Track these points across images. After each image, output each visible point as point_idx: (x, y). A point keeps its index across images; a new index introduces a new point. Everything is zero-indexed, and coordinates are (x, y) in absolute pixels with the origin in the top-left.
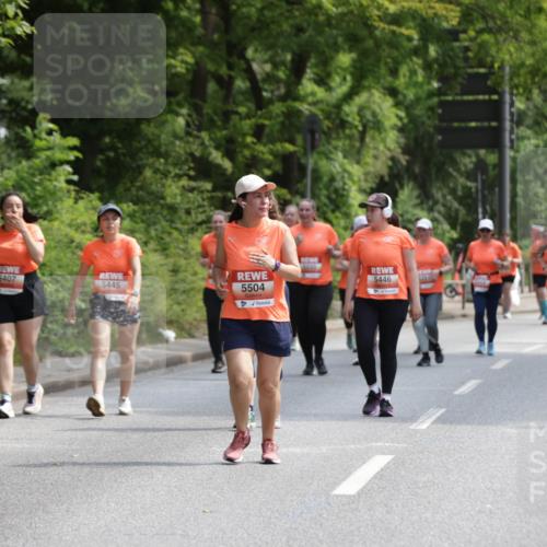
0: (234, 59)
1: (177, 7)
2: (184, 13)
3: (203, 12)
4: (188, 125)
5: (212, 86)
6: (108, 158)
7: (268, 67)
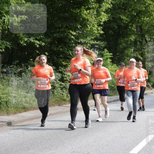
0: (143, 38)
1: (131, 28)
2: (133, 29)
3: (137, 29)
4: (134, 50)
5: (138, 43)
6: (118, 57)
7: (149, 39)
